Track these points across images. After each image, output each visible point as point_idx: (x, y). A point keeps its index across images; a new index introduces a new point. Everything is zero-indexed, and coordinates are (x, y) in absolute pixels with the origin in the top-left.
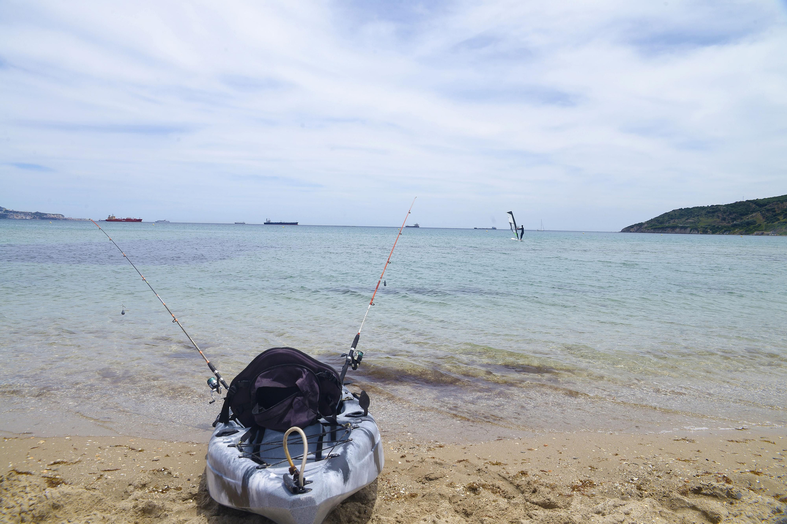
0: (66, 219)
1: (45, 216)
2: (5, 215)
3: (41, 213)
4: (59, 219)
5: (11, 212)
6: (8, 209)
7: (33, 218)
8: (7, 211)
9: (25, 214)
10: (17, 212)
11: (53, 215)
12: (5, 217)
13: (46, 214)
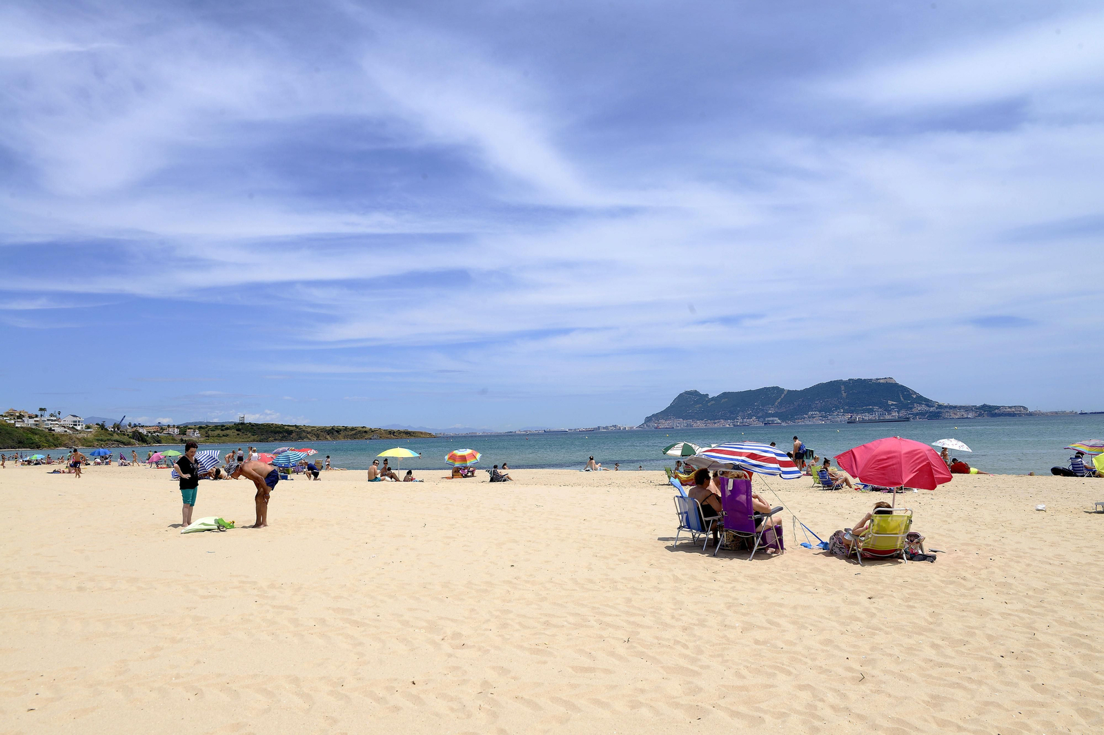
0: (1031, 414)
1: (996, 411)
2: (939, 412)
3: (990, 407)
4: (1020, 415)
5: (946, 407)
6: (941, 403)
7: (979, 415)
8: (940, 406)
9: (967, 409)
10: (955, 407)
11: (1010, 407)
12: (939, 416)
13: (998, 408)
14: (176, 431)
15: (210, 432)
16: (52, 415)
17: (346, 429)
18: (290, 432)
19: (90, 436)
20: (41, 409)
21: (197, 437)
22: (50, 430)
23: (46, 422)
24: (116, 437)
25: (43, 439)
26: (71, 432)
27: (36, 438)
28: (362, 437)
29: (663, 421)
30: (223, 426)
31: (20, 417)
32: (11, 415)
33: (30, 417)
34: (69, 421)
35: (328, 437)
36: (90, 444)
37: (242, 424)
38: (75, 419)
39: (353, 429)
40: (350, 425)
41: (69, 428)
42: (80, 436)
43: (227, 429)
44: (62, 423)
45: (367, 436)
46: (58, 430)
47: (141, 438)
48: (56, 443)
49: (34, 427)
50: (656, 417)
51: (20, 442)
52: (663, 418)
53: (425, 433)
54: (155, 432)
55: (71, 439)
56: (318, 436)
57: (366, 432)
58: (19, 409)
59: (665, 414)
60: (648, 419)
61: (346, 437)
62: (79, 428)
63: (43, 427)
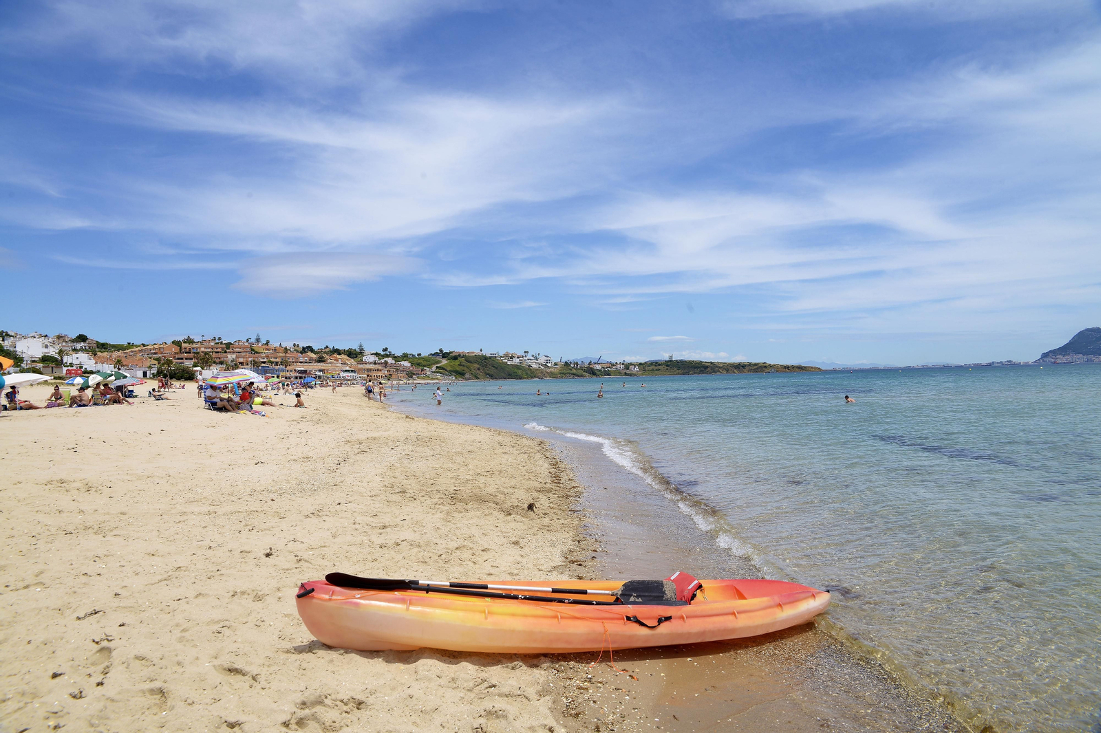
14: (622, 367)
15: (647, 368)
16: (533, 356)
17: (750, 364)
18: (706, 367)
19: (556, 371)
20: (525, 352)
21: (637, 371)
22: (530, 366)
23: (528, 360)
24: (574, 371)
25: (524, 373)
26: (543, 368)
27: (520, 372)
28: (762, 371)
29: (1061, 356)
30: (657, 363)
31: (512, 357)
32: (506, 356)
33: (518, 358)
34: (542, 360)
35: (735, 371)
36: (554, 376)
37: (670, 361)
38: (547, 358)
39: (756, 364)
40: (754, 362)
41: (542, 365)
42: (549, 371)
43: (659, 365)
44: (539, 361)
45: (766, 370)
46: (534, 366)
47: (592, 372)
48: (532, 375)
49: (518, 364)
50: (1054, 353)
51: (509, 375)
52: (1060, 354)
53: (815, 368)
54: (607, 368)
55: (542, 372)
56: (727, 371)
57: (765, 367)
58: (511, 352)
59: (1063, 350)
60: (1045, 355)
61: (750, 371)
62: (549, 365)
63: (525, 364)
